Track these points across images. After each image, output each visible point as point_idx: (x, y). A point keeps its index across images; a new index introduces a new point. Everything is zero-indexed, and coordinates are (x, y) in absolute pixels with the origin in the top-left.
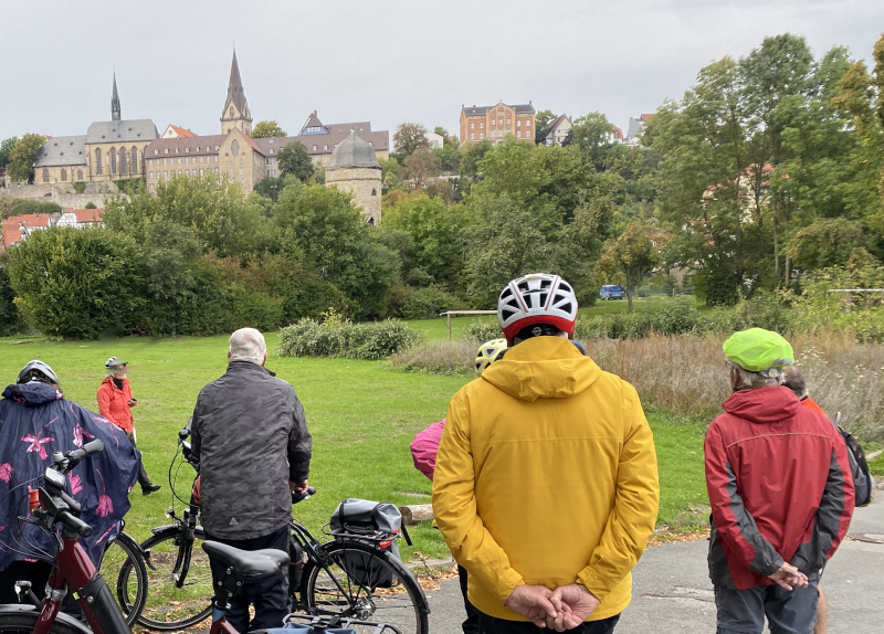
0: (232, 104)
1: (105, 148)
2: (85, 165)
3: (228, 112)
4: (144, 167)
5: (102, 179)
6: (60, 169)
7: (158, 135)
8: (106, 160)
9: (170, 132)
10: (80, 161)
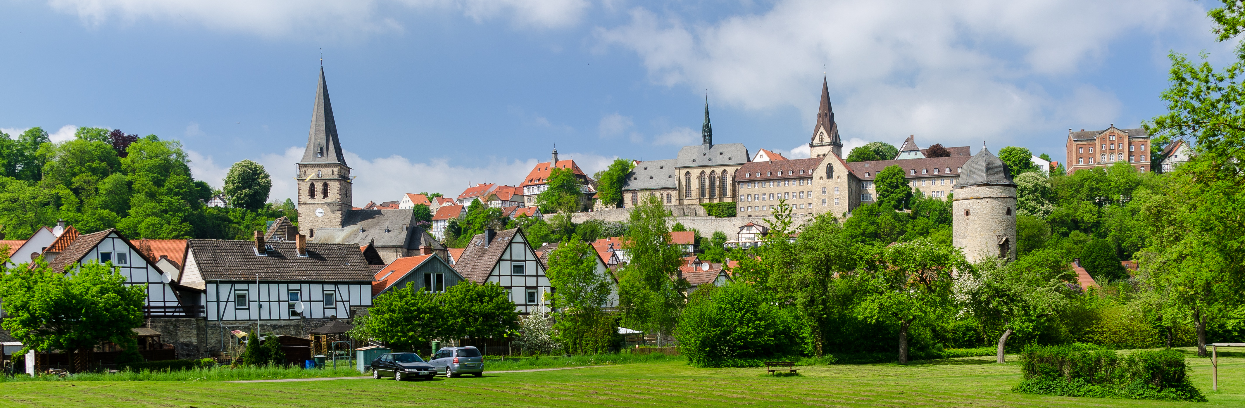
0: (822, 129)
1: (695, 173)
2: (675, 188)
3: (817, 137)
4: (734, 191)
5: (690, 202)
6: (649, 193)
7: (749, 160)
8: (695, 184)
9: (761, 156)
10: (669, 183)
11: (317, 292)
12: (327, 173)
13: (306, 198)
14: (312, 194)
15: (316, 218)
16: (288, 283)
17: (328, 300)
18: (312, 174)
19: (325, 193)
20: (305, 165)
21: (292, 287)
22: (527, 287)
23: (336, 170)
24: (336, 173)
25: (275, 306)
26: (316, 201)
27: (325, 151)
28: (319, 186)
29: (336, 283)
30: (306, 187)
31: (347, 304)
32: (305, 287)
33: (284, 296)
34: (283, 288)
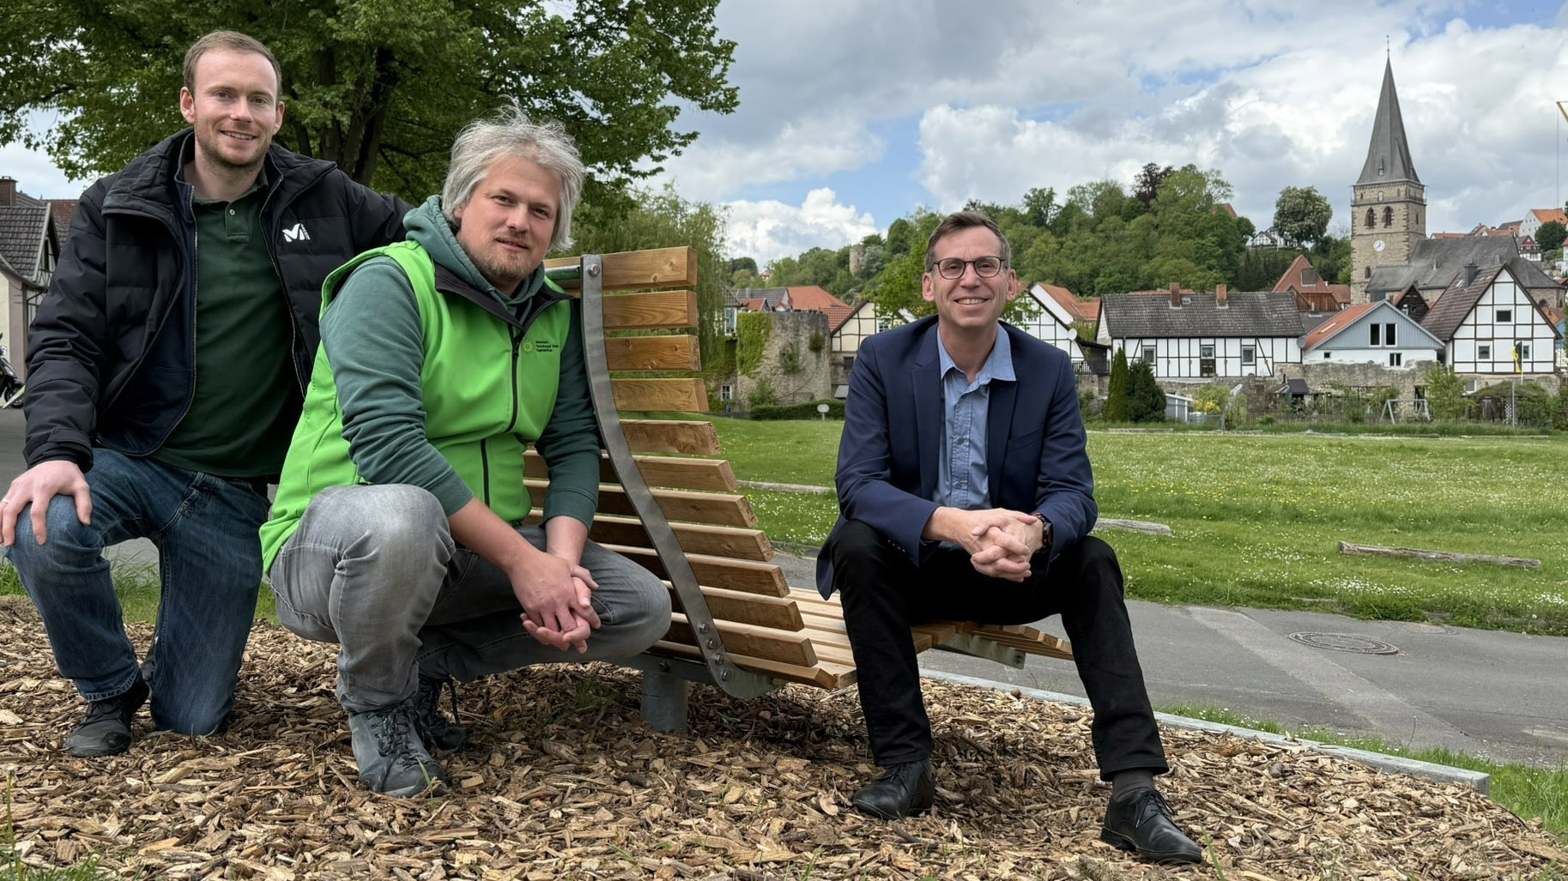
11: (1234, 347)
12: (1390, 193)
13: (1362, 229)
14: (1370, 222)
15: (1374, 253)
16: (1200, 338)
17: (1248, 356)
18: (1370, 195)
19: (1388, 220)
20: (1362, 187)
21: (1205, 342)
22: (1515, 339)
23: (1403, 188)
24: (1402, 194)
25: (1184, 362)
26: (1375, 231)
27: (1388, 166)
28: (1379, 212)
29: (1257, 337)
30: (1362, 213)
31: (1270, 360)
32: (1220, 342)
33: (1196, 351)
34: (1195, 343)
